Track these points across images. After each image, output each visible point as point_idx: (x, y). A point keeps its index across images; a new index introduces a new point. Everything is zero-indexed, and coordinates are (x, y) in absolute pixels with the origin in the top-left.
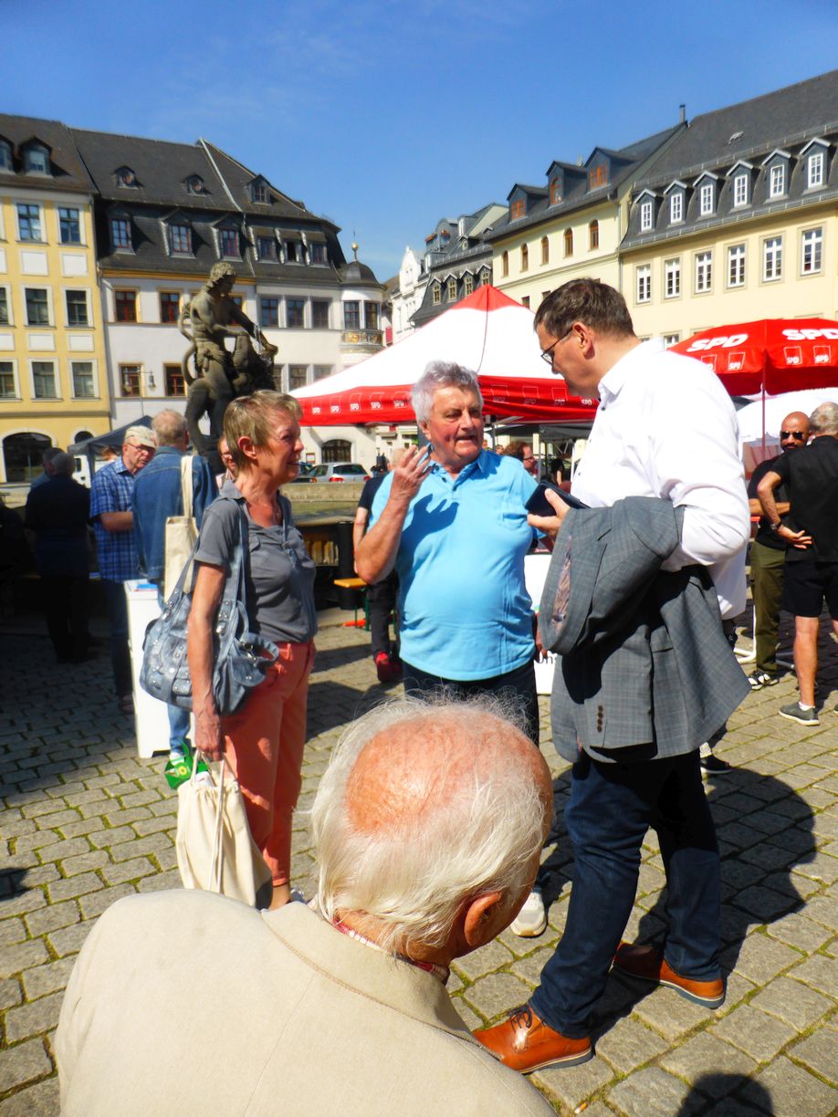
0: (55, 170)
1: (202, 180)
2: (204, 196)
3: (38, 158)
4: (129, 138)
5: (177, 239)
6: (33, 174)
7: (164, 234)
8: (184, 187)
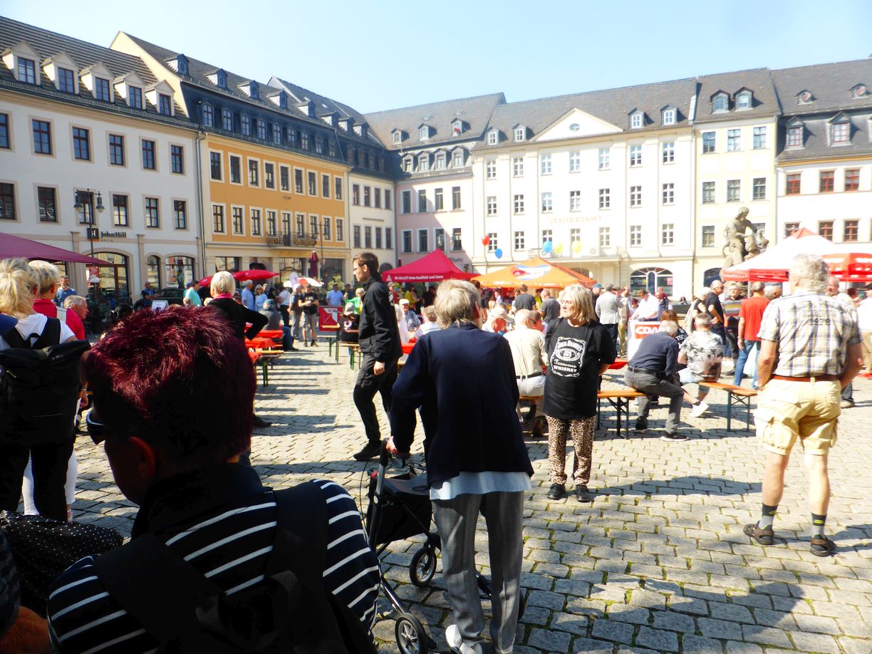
0: (755, 103)
1: (866, 86)
2: (866, 97)
3: (744, 99)
4: (814, 66)
5: (837, 133)
6: (739, 110)
7: (828, 131)
8: (850, 95)
